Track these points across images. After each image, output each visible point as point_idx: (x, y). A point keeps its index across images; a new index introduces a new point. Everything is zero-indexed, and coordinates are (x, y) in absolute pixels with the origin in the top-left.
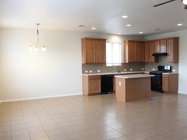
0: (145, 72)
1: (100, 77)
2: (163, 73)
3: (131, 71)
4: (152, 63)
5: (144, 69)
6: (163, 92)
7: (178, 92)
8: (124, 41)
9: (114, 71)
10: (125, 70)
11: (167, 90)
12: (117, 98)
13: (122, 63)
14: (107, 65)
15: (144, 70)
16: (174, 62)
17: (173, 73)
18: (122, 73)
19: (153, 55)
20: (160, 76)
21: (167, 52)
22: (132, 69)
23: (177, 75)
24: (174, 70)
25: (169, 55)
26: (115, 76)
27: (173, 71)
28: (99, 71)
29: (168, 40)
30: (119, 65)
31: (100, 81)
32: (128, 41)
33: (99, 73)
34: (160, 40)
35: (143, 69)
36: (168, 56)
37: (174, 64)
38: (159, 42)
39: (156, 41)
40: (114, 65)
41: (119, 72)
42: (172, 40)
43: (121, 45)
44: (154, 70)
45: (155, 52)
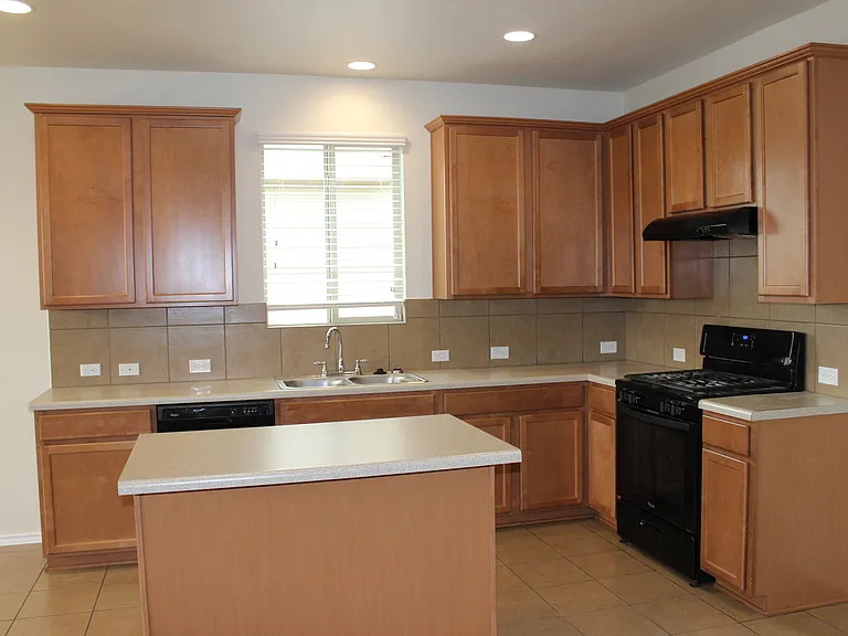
0: (592, 378)
2: (704, 404)
3: (499, 365)
4: (649, 296)
10: (440, 356)
13: (407, 302)
14: (275, 319)
15: (619, 359)
16: (812, 300)
19: (655, 232)
20: (688, 428)
21: (759, 204)
22: (505, 349)
24: (827, 375)
25: (774, 225)
27: (821, 380)
28: (199, 366)
29: (758, 83)
30: (390, 312)
32: (450, 121)
34: (700, 98)
35: (607, 347)
36: (760, 238)
40: (344, 313)
41: (381, 372)
44: (679, 355)
45: (669, 209)
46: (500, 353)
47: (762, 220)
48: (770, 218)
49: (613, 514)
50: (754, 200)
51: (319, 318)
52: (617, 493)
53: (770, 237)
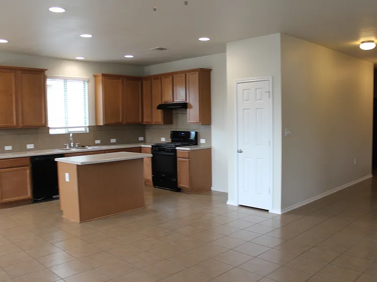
0: (143, 146)
1: (28, 162)
2: (177, 148)
3: (113, 144)
4: (157, 124)
5: (145, 139)
6: (179, 190)
7: (213, 189)
8: (95, 76)
9: (70, 146)
10: (98, 142)
11: (187, 186)
12: (62, 211)
13: (89, 127)
14: (51, 132)
15: (144, 142)
16: (201, 124)
17: (202, 147)
18: (90, 148)
19: (159, 107)
20: (172, 154)
21: (188, 101)
22: (115, 140)
23: (209, 151)
24: (202, 141)
25: (191, 107)
26: (56, 160)
28: (30, 146)
29: (188, 74)
30: (83, 130)
31: (28, 172)
32: (103, 75)
33: (30, 150)
34: (172, 75)
35: (141, 139)
36: (188, 110)
37: (202, 127)
38: (170, 79)
39: (166, 75)
40: (70, 130)
41: (83, 147)
42: (197, 75)
43: (86, 84)
44: (163, 140)
45: (163, 101)
46: (113, 141)
47: (188, 105)
48: (190, 105)
49: (151, 181)
50: (186, 101)
51: (63, 131)
52: (153, 174)
53: (191, 109)
